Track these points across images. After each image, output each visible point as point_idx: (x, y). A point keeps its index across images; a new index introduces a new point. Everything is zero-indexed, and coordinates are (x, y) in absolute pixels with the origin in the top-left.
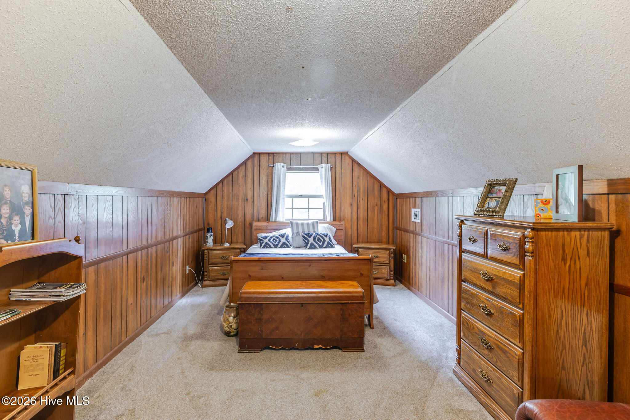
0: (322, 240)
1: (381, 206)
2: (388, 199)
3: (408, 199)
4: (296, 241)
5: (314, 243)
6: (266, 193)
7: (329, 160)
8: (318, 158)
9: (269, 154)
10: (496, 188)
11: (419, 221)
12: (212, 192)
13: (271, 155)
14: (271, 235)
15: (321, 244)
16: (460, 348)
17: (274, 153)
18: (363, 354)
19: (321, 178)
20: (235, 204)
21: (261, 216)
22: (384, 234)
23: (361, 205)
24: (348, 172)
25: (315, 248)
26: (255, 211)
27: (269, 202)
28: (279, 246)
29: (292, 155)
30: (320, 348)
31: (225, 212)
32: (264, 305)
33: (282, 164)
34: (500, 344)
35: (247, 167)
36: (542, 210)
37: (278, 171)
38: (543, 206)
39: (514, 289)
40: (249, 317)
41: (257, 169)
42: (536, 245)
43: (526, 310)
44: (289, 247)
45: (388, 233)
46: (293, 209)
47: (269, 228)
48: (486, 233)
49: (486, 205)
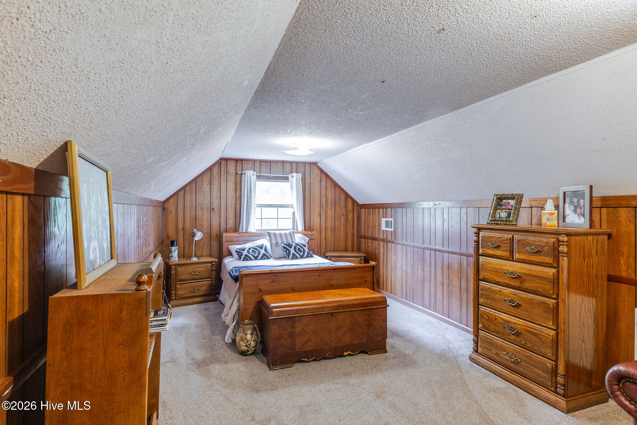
0: (302, 250)
1: (347, 216)
2: (353, 209)
3: (377, 210)
4: (276, 252)
5: (296, 253)
6: (234, 202)
7: (299, 170)
8: (288, 167)
9: (237, 160)
10: (504, 201)
11: (392, 230)
12: (172, 200)
13: (239, 161)
14: (248, 246)
15: (301, 254)
16: (478, 338)
17: (242, 160)
18: (387, 354)
19: (292, 188)
20: (199, 214)
21: (229, 227)
22: (349, 242)
23: (329, 215)
24: (317, 183)
25: (297, 258)
26: (222, 221)
27: (238, 212)
28: (260, 257)
29: (262, 163)
30: (349, 355)
31: (188, 222)
32: (296, 318)
33: (252, 172)
34: (529, 329)
35: (212, 173)
36: (549, 219)
37: (248, 179)
38: (549, 216)
39: (547, 283)
40: (282, 332)
41: (224, 176)
42: (569, 247)
43: (561, 299)
44: (269, 259)
45: (353, 241)
46: (261, 219)
47: (241, 239)
48: (512, 239)
49: (498, 216)
